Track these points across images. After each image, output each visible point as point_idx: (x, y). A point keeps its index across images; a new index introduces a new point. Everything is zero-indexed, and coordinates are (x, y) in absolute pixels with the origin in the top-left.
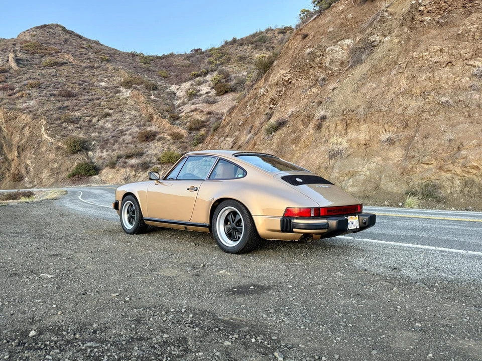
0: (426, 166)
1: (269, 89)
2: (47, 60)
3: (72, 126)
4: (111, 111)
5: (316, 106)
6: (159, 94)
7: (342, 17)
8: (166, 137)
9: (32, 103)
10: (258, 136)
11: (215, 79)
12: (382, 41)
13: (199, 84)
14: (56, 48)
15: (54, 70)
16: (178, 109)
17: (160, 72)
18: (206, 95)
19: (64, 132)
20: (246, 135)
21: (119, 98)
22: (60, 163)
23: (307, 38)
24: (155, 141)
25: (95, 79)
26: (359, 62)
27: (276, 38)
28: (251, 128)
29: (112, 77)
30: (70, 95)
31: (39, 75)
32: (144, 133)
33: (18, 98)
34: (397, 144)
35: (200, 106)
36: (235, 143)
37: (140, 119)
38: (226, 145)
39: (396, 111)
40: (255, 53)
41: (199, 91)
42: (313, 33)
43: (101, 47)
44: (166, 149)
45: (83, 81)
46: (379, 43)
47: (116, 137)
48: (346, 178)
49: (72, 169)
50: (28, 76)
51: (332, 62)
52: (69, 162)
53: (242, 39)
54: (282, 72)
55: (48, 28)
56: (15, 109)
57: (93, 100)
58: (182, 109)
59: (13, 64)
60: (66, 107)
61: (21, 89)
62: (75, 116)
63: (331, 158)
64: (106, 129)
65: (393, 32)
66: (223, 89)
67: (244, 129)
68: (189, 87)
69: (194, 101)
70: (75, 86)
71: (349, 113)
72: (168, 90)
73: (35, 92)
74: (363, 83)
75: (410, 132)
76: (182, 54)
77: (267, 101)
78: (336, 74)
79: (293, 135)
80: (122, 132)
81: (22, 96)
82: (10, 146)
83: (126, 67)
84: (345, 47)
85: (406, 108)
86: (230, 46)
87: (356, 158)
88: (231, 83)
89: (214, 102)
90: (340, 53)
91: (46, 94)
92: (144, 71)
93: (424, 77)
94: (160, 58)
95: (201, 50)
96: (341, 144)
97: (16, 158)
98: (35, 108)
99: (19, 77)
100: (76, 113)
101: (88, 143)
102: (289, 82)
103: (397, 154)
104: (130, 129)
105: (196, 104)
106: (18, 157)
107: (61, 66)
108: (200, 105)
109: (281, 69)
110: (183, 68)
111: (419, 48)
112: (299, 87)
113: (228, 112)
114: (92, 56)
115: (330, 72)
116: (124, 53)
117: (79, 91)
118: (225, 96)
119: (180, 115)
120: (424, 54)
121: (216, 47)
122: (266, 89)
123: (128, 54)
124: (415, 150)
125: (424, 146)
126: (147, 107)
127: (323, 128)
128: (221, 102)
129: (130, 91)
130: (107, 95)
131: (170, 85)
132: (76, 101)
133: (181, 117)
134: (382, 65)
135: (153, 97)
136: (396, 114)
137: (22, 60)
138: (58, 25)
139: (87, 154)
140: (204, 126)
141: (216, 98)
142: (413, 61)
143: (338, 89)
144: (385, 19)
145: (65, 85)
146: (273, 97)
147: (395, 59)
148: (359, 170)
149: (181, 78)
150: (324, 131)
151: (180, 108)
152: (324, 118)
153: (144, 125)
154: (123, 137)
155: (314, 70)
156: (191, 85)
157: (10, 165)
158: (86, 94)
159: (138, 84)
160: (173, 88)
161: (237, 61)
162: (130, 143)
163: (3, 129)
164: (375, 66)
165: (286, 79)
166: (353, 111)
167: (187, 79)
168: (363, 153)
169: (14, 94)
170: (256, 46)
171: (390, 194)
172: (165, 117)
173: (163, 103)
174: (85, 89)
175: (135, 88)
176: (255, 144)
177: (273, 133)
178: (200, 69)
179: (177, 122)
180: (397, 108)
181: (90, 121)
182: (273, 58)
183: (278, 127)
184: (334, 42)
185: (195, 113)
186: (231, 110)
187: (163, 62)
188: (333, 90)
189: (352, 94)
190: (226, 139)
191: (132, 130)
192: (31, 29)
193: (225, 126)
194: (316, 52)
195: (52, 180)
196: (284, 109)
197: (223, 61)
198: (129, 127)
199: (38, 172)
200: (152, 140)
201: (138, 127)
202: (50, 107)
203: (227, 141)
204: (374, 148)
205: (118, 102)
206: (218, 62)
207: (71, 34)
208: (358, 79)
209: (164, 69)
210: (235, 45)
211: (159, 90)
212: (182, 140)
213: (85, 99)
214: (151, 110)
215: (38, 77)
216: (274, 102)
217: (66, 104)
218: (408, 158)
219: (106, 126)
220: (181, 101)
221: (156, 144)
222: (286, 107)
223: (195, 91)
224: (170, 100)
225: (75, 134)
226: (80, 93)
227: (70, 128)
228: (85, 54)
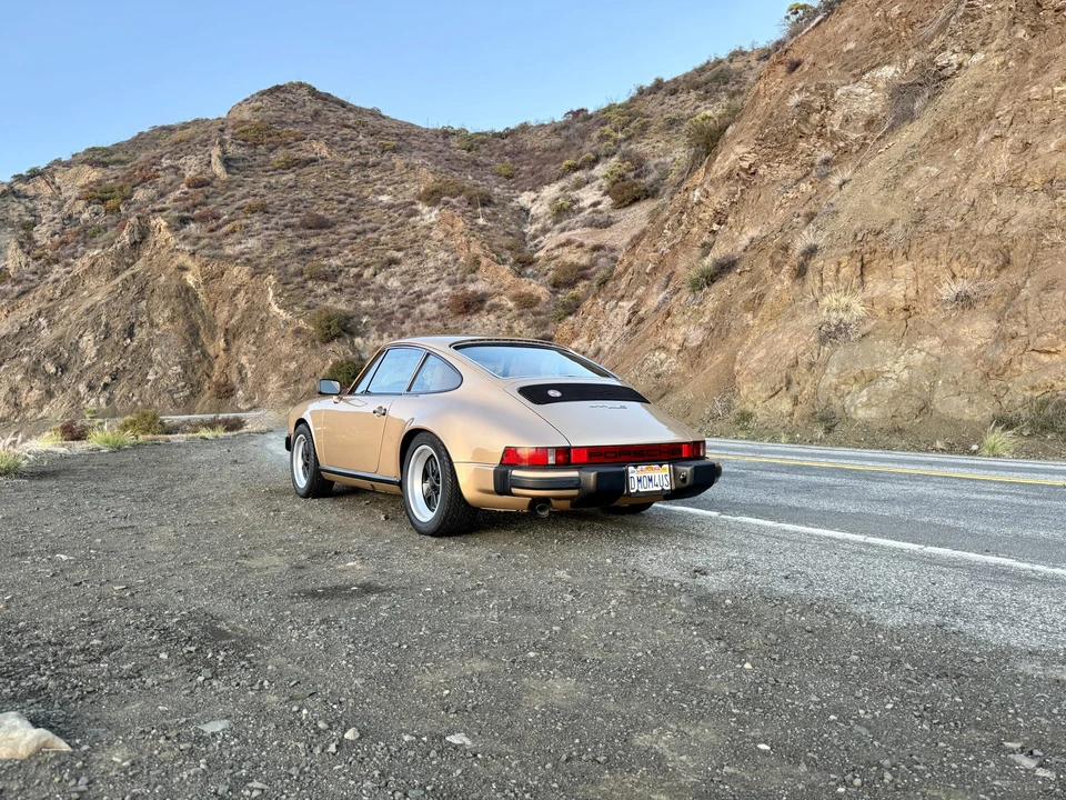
0: (1045, 358)
1: (711, 190)
2: (280, 155)
3: (325, 287)
4: (400, 255)
5: (803, 223)
6: (494, 214)
7: (877, 14)
8: (504, 303)
9: (252, 243)
10: (679, 295)
11: (612, 173)
12: (965, 63)
13: (579, 185)
14: (297, 130)
15: (292, 176)
16: (532, 243)
17: (499, 165)
18: (591, 209)
19: (310, 299)
20: (658, 294)
21: (414, 227)
22: (301, 361)
23: (799, 69)
24: (483, 312)
25: (370, 190)
26: (908, 116)
27: (754, 71)
28: (669, 278)
29: (402, 182)
30: (321, 225)
31: (265, 187)
32: (462, 296)
33: (227, 235)
34: (980, 306)
35: (578, 234)
36: (635, 313)
37: (454, 268)
38: (619, 317)
39: (980, 229)
40: (703, 108)
41: (577, 201)
42: (812, 57)
43: (382, 121)
44: (504, 329)
45: (346, 195)
46: (958, 69)
47: (407, 306)
48: (855, 387)
49: (323, 373)
50: (245, 191)
51: (847, 121)
52: (318, 360)
53: (675, 80)
54: (740, 150)
55: (283, 92)
56: (221, 257)
57: (365, 232)
58: (541, 242)
59: (218, 169)
60: (315, 248)
61: (233, 217)
62: (330, 266)
63: (823, 341)
64: (389, 292)
65: (993, 41)
66: (627, 193)
67: (654, 281)
68: (556, 195)
69: (565, 223)
70: (330, 207)
71: (870, 237)
72: (513, 204)
73: (256, 222)
74: (910, 167)
75: (1012, 277)
76: (546, 123)
77: (707, 215)
78: (857, 147)
79: (750, 292)
80: (419, 297)
81: (233, 231)
82: (212, 329)
83: (430, 160)
84: (880, 85)
85: (1006, 221)
86: (649, 98)
87: (881, 342)
88: (647, 179)
89: (607, 224)
90: (866, 98)
91: (277, 224)
92: (467, 166)
93: (1052, 146)
94: (501, 136)
95: (586, 111)
96: (847, 308)
97: (222, 353)
98: (257, 253)
99: (230, 193)
100: (331, 261)
101: (355, 319)
102: (751, 172)
103: (977, 330)
104: (434, 290)
105: (570, 230)
106: (225, 350)
107: (305, 166)
108: (579, 231)
109: (739, 143)
110: (546, 155)
111: (1046, 76)
112: (774, 181)
113: (629, 244)
114: (364, 143)
115: (842, 144)
116: (427, 130)
117: (339, 216)
118: (632, 209)
119: (536, 255)
120: (1057, 89)
121: (618, 103)
122: (706, 190)
123: (436, 133)
124: (1020, 319)
125: (1041, 310)
126: (469, 242)
127: (810, 274)
128: (622, 222)
129: (436, 211)
130: (391, 222)
131: (518, 192)
132: (333, 236)
133: (538, 259)
134: (958, 122)
135: (481, 221)
136: (980, 236)
137: (236, 160)
138: (301, 85)
139: (352, 343)
140: (584, 277)
141: (612, 215)
142: (1028, 109)
143: (851, 184)
144: (976, 12)
145: (313, 204)
146: (718, 206)
147: (989, 106)
148: (886, 368)
149: (541, 176)
150: (812, 279)
151: (537, 241)
152: (811, 252)
153: (463, 281)
154: (422, 306)
155: (808, 142)
156: (562, 190)
157: (211, 366)
158: (352, 220)
159: (453, 195)
160: (525, 199)
161: (662, 128)
162: (434, 318)
163: (201, 296)
164: (941, 126)
165: (745, 165)
166: (878, 234)
167: (555, 177)
168: (898, 329)
169: (219, 227)
170: (707, 92)
171: (955, 423)
172: (504, 261)
173: (502, 232)
174: (350, 211)
175: (447, 203)
176: (669, 314)
177: (706, 289)
178: (581, 154)
179: (529, 270)
180: (983, 221)
181: (359, 275)
182: (727, 119)
183: (716, 274)
184: (854, 75)
185: (566, 249)
186: (635, 242)
187: (505, 145)
188: (840, 187)
189: (881, 194)
190: (620, 304)
191: (439, 291)
192: (252, 96)
193: (620, 275)
194: (812, 102)
195: (286, 396)
196: (737, 234)
197: (632, 131)
198: (434, 286)
199: (262, 379)
200: (477, 311)
201: (450, 284)
202: (283, 251)
203: (621, 307)
204: (926, 318)
205: (412, 234)
206: (620, 136)
207: (326, 99)
208: (899, 157)
209: (508, 159)
210: (660, 95)
211: (496, 205)
212: (537, 309)
213: (349, 232)
214: (476, 249)
215: (263, 191)
216: (719, 216)
217: (314, 242)
218: (1002, 338)
219: (389, 284)
220: (539, 226)
221: (484, 320)
222: (742, 228)
223: (568, 203)
224: (517, 224)
225: (330, 302)
226: (340, 219)
227: (320, 291)
228: (352, 139)
